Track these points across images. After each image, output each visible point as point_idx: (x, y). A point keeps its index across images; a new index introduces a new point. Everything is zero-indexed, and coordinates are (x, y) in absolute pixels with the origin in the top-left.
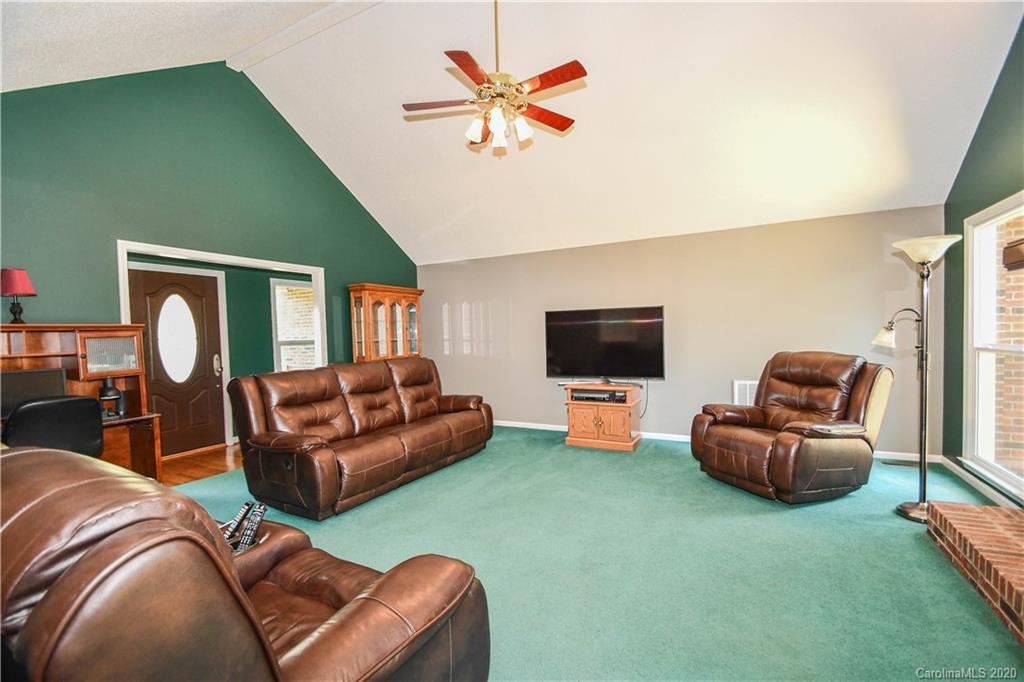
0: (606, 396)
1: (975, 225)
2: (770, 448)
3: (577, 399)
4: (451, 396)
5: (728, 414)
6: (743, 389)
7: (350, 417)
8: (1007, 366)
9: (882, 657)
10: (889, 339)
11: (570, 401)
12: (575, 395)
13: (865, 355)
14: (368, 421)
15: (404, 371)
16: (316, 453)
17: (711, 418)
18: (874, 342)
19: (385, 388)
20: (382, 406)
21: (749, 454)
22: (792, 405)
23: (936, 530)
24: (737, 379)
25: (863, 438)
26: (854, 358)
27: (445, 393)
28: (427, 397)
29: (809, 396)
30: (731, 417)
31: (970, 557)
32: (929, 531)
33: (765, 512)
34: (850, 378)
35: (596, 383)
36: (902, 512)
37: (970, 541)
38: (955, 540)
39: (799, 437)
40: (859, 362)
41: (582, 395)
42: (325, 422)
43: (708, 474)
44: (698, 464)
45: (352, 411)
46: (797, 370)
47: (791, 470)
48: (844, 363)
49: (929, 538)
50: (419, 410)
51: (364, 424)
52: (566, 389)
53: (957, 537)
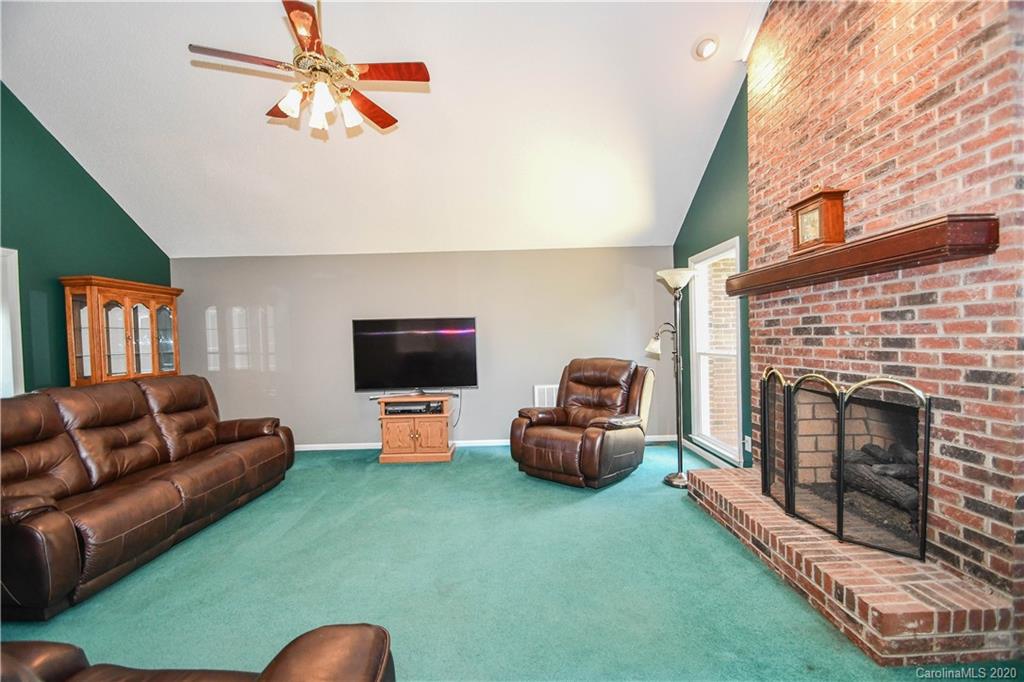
0: (422, 407)
1: (695, 263)
2: (580, 442)
3: (391, 413)
4: (236, 421)
5: (540, 416)
6: (542, 393)
7: (83, 462)
8: (715, 366)
9: (700, 603)
10: (655, 346)
11: (384, 416)
12: (390, 409)
13: (638, 360)
14: (113, 464)
15: (166, 394)
16: (37, 521)
17: (527, 421)
18: (647, 349)
19: (138, 417)
20: (135, 442)
21: (563, 450)
22: (587, 405)
23: (695, 492)
24: (537, 384)
25: (639, 426)
26: (630, 362)
27: (223, 418)
28: (200, 425)
29: (600, 396)
30: (543, 418)
31: (726, 509)
32: (689, 494)
33: (580, 499)
34: (628, 377)
35: (412, 395)
36: (668, 482)
37: (724, 496)
38: (712, 498)
39: (601, 430)
40: (633, 366)
41: (396, 408)
42: (40, 473)
43: (528, 473)
44: (516, 465)
45: (84, 454)
46: (589, 373)
47: (597, 460)
48: (623, 366)
49: (690, 499)
50: (190, 443)
51: (106, 469)
52: (379, 403)
53: (714, 495)
